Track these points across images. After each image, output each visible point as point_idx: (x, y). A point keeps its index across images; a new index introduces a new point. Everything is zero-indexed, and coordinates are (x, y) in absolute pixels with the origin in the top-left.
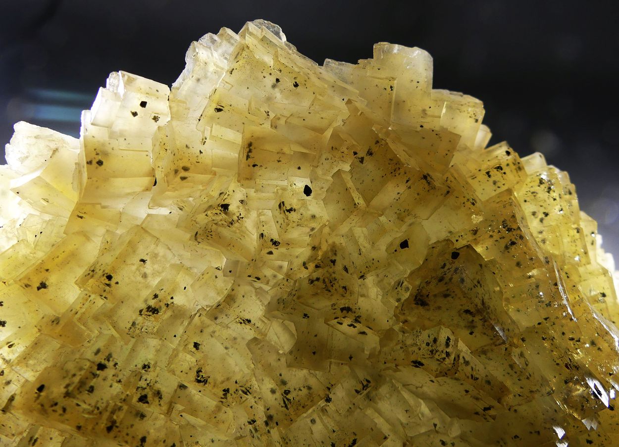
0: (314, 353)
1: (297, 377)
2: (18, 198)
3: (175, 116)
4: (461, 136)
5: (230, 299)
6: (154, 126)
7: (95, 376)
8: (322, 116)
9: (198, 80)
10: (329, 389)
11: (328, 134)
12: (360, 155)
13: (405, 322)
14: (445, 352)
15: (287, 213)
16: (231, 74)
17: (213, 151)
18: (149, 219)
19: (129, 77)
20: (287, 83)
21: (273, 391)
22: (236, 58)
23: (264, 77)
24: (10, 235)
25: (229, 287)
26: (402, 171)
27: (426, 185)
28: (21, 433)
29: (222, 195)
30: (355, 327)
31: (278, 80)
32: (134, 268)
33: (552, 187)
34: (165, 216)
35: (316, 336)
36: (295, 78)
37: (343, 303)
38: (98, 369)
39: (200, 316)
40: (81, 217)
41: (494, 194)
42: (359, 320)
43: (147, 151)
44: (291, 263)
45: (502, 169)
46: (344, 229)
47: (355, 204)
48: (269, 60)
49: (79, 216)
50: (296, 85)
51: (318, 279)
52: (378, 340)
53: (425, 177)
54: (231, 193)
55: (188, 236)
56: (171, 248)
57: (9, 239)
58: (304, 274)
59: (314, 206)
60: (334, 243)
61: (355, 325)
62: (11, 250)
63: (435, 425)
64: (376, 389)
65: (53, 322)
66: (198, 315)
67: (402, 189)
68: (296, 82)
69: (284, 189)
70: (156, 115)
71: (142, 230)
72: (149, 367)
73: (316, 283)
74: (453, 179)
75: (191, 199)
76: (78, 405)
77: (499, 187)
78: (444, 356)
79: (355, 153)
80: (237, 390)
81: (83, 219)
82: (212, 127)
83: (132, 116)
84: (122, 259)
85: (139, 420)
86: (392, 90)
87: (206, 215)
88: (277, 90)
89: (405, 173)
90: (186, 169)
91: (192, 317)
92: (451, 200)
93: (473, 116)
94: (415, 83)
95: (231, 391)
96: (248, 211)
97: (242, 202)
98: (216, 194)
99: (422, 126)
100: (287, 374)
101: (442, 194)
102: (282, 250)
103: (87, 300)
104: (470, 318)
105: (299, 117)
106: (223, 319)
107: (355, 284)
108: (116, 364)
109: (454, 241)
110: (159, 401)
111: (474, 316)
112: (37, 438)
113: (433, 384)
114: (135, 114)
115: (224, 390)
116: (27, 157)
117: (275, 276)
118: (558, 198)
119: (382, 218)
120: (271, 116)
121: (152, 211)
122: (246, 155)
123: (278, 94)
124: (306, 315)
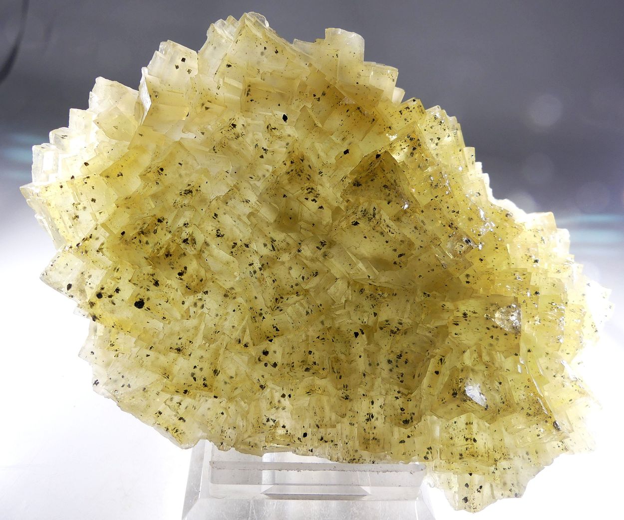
0: (291, 218)
1: (279, 236)
2: (97, 127)
3: (200, 71)
4: (383, 91)
6: (188, 76)
7: (156, 225)
8: (293, 72)
9: (215, 47)
10: (300, 244)
11: (297, 83)
12: (317, 97)
13: (348, 200)
15: (273, 130)
16: (237, 43)
17: (224, 94)
19: (173, 44)
20: (270, 51)
21: (265, 245)
22: (239, 33)
23: (257, 46)
24: (90, 153)
25: (235, 181)
26: (344, 103)
27: (359, 113)
28: (107, 267)
29: (231, 120)
30: (316, 202)
31: (265, 48)
32: (175, 167)
33: (443, 122)
34: (192, 139)
35: (291, 210)
36: (276, 48)
37: (308, 185)
38: (158, 222)
39: (216, 201)
41: (404, 125)
42: (318, 197)
43: (182, 93)
45: (409, 109)
46: (308, 143)
47: (315, 124)
48: (259, 35)
49: (140, 135)
51: (292, 170)
52: (331, 214)
53: (359, 108)
54: (237, 119)
55: (208, 150)
56: (197, 159)
58: (285, 169)
59: (289, 130)
60: (302, 152)
61: (316, 199)
63: (369, 277)
64: (330, 249)
67: (344, 117)
68: (276, 50)
69: (270, 118)
70: (190, 69)
71: (180, 145)
72: (188, 224)
73: (291, 173)
74: (377, 113)
75: (209, 126)
77: (407, 121)
78: (372, 217)
79: (315, 96)
80: (242, 245)
81: (143, 136)
82: (224, 79)
83: (176, 69)
84: (168, 161)
86: (337, 57)
87: (222, 132)
88: (264, 55)
90: (209, 102)
92: (376, 128)
93: (391, 77)
94: (352, 54)
95: (238, 245)
96: (248, 132)
97: (243, 125)
98: (227, 120)
99: (357, 83)
101: (370, 121)
102: (269, 155)
103: (146, 186)
104: (388, 191)
105: (278, 72)
107: (317, 177)
108: (167, 223)
109: (378, 151)
110: (195, 246)
111: (390, 190)
112: (119, 268)
113: (366, 240)
114: (177, 67)
115: (234, 243)
117: (264, 176)
119: (333, 137)
120: (261, 72)
121: (184, 136)
122: (246, 93)
123: (265, 59)
124: (284, 196)
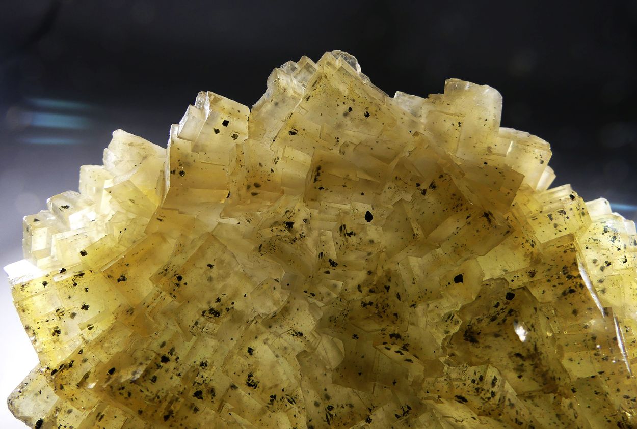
0: (360, 374)
1: (341, 394)
2: (110, 197)
3: (252, 135)
4: (524, 176)
5: (285, 311)
6: (233, 143)
7: (159, 367)
8: (389, 146)
9: (276, 104)
10: (370, 410)
11: (394, 164)
12: (423, 186)
13: (452, 355)
14: (490, 391)
15: (347, 237)
16: (308, 100)
17: (283, 170)
18: (219, 226)
19: (215, 97)
20: (359, 113)
21: (317, 404)
22: (314, 85)
23: (338, 106)
24: (100, 229)
25: (286, 298)
26: (464, 207)
27: (487, 223)
28: (90, 408)
29: (288, 214)
30: (402, 354)
31: (350, 109)
32: (201, 271)
33: (617, 236)
34: (234, 227)
35: (363, 357)
36: (367, 108)
37: (392, 329)
38: (162, 361)
39: (256, 323)
40: (161, 220)
41: (554, 237)
42: (407, 347)
43: (224, 166)
44: (346, 283)
45: (565, 213)
46: (400, 257)
47: (414, 235)
48: (344, 89)
49: (158, 219)
50: (367, 115)
51: (371, 303)
52: (423, 369)
53: (486, 215)
54: (296, 211)
55: (253, 247)
56: (236, 256)
57: (99, 232)
58: (357, 296)
59: (372, 231)
60: (389, 269)
61: (403, 352)
62: (99, 242)
64: (416, 416)
65: (128, 312)
66: (254, 321)
67: (461, 224)
68: (367, 112)
69: (346, 213)
70: (236, 134)
71: (212, 237)
72: (206, 366)
73: (368, 306)
74: (512, 218)
75: (258, 213)
76: (141, 391)
77: (560, 231)
78: (489, 395)
79: (418, 185)
80: (283, 398)
81: (162, 222)
82: (284, 149)
83: (214, 133)
84: (192, 262)
85: (193, 413)
86: (460, 126)
87: (272, 230)
88: (348, 118)
89: (467, 210)
90: (257, 185)
91: (248, 323)
92: (510, 239)
93: (539, 157)
94: (482, 121)
95: (278, 398)
96: (310, 230)
97: (305, 221)
98: (283, 211)
99: (486, 163)
100: (332, 390)
101: (501, 234)
102: (339, 270)
103: (158, 296)
104: (521, 362)
105: (367, 146)
106: (276, 328)
107: (406, 312)
108: (177, 359)
109: (509, 280)
110: (212, 398)
111: (525, 361)
112: (104, 415)
113: (475, 421)
114: (217, 131)
115: (271, 397)
116: (121, 161)
117: (329, 294)
118: (622, 248)
119: (439, 251)
120: (342, 141)
121: (223, 221)
122: (314, 177)
123: (349, 122)
124: (355, 336)
